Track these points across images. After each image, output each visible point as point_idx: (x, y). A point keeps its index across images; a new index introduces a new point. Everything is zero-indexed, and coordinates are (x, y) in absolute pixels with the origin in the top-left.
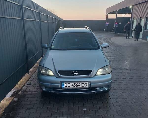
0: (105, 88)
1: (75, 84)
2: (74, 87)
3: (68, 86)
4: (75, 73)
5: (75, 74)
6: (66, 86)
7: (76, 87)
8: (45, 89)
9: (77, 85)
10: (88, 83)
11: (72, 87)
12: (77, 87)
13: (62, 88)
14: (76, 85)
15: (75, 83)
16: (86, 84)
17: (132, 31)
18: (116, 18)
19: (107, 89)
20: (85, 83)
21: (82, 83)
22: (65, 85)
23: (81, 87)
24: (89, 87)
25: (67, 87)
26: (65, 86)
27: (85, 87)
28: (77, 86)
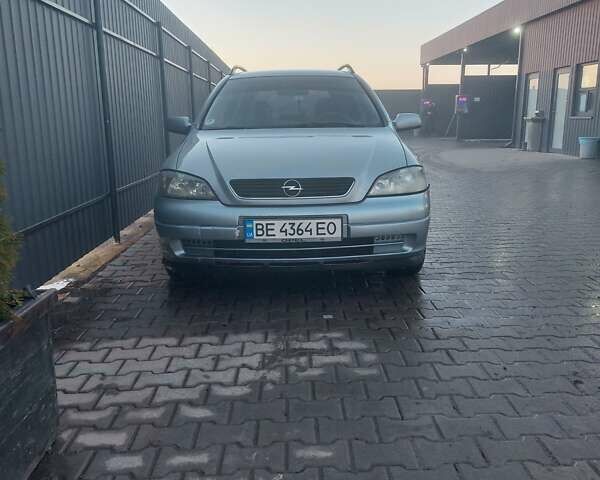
0: (405, 248)
1: (294, 224)
2: (289, 237)
3: (267, 235)
4: (292, 188)
5: (293, 193)
6: (260, 232)
7: (296, 236)
8: (183, 252)
9: (298, 230)
10: (338, 222)
11: (282, 236)
12: (301, 237)
13: (247, 241)
14: (295, 227)
15: (293, 222)
16: (332, 226)
17: (524, 123)
18: (459, 82)
19: (409, 249)
20: (327, 221)
21: (318, 223)
22: (257, 230)
23: (314, 235)
24: (345, 236)
25: (264, 237)
26: (257, 235)
27: (327, 235)
28: (300, 232)
